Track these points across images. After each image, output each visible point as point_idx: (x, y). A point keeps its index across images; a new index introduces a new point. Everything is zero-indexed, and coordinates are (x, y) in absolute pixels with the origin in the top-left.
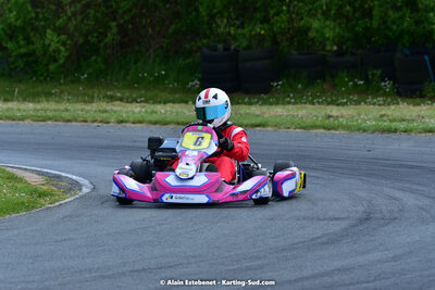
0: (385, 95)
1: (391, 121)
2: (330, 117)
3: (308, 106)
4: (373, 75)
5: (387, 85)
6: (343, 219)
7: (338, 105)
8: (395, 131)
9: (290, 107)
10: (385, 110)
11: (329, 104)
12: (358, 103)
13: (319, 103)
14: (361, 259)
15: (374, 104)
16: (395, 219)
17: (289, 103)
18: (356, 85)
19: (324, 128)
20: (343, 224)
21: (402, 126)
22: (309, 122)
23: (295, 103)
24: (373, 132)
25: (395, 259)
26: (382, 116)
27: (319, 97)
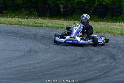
0: (35, 16)
1: (37, 23)
2: (20, 21)
3: (13, 18)
4: (32, 10)
5: (36, 13)
6: (23, 51)
7: (22, 18)
8: (38, 26)
9: (8, 18)
10: (35, 20)
11: (19, 18)
12: (27, 18)
13: (16, 17)
14: (29, 63)
15: (32, 18)
16: (38, 52)
17: (8, 17)
18: (27, 13)
19: (18, 25)
20: (24, 52)
21: (40, 25)
22: (13, 23)
23: (9, 17)
24: (32, 26)
25: (38, 63)
26: (34, 22)
27: (16, 16)
